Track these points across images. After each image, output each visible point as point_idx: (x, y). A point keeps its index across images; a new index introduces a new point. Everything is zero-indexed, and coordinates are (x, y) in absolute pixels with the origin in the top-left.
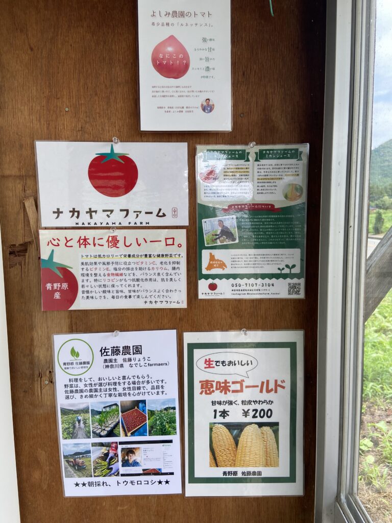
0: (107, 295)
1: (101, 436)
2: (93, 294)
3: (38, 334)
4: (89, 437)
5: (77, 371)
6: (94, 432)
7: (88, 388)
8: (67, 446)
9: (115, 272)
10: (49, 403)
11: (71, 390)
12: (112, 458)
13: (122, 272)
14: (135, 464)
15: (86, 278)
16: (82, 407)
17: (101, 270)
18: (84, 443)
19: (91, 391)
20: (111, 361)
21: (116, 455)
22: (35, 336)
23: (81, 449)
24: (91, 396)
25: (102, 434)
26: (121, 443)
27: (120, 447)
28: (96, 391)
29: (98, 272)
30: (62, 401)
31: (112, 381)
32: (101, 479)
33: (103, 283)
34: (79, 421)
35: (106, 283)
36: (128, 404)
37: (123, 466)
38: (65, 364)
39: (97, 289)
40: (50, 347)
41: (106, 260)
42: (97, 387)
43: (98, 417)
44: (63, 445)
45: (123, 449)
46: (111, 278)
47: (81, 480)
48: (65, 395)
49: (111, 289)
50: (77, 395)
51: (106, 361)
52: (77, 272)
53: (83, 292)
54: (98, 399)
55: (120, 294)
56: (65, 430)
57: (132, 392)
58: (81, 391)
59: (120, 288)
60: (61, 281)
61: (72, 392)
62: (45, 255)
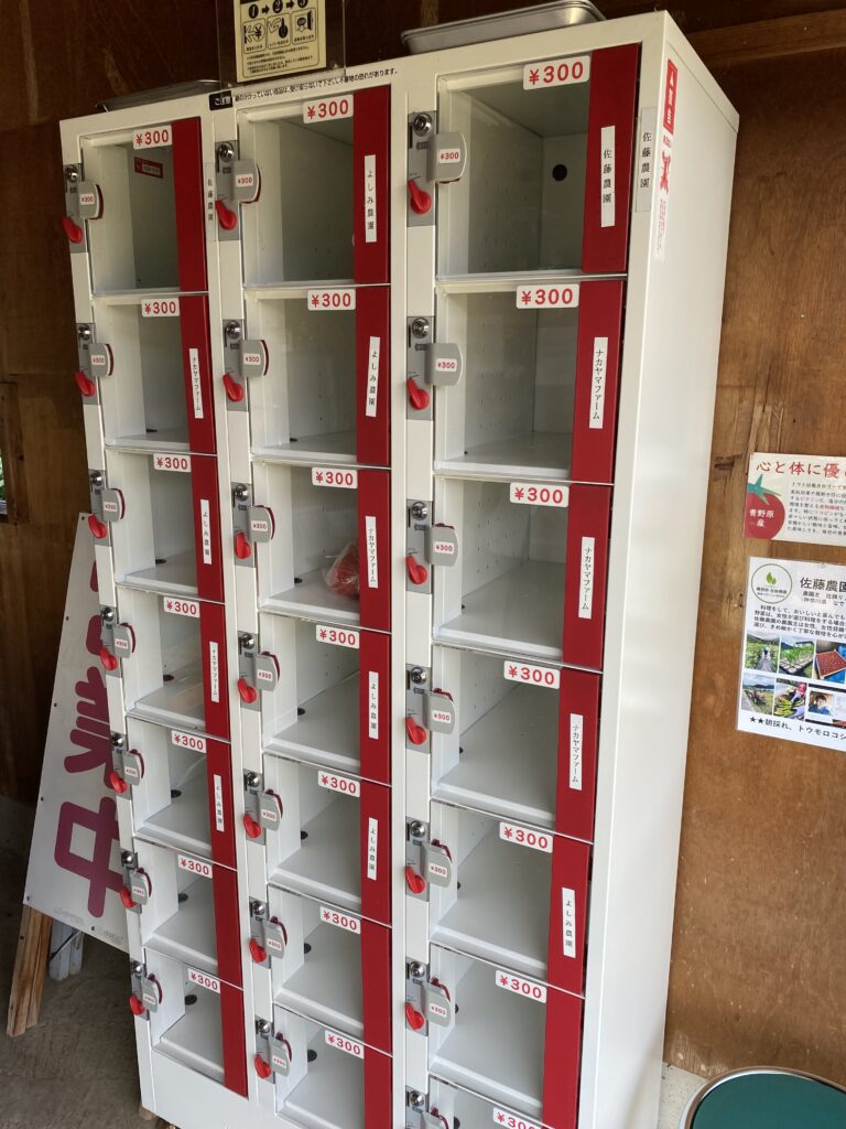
0: (817, 528)
1: (788, 673)
2: (802, 526)
3: (734, 553)
4: (775, 671)
5: (771, 598)
6: (781, 667)
7: (782, 619)
8: (748, 675)
9: (829, 504)
10: (735, 628)
11: (762, 618)
12: (797, 699)
13: (838, 504)
14: (825, 711)
15: (794, 508)
16: (771, 638)
17: (813, 500)
18: (767, 676)
19: (784, 622)
20: (812, 594)
21: (803, 697)
22: (730, 553)
23: (764, 682)
24: (783, 628)
25: (790, 671)
26: (810, 685)
27: (809, 689)
28: (790, 623)
29: (809, 502)
30: (750, 628)
31: (810, 616)
32: (782, 720)
33: (814, 515)
34: (766, 652)
35: (818, 516)
36: (826, 644)
37: (810, 710)
38: (758, 589)
39: (807, 521)
40: (744, 569)
41: (821, 490)
42: (792, 620)
43: (788, 652)
44: (745, 674)
45: (812, 693)
46: (824, 510)
47: (759, 716)
48: (754, 621)
49: (823, 523)
50: (769, 625)
51: (805, 593)
52: (785, 500)
53: (790, 522)
54: (792, 633)
55: (833, 529)
56: (748, 658)
57: (832, 632)
58: (773, 621)
59: (833, 523)
60: (766, 508)
61: (762, 619)
62: (752, 479)
